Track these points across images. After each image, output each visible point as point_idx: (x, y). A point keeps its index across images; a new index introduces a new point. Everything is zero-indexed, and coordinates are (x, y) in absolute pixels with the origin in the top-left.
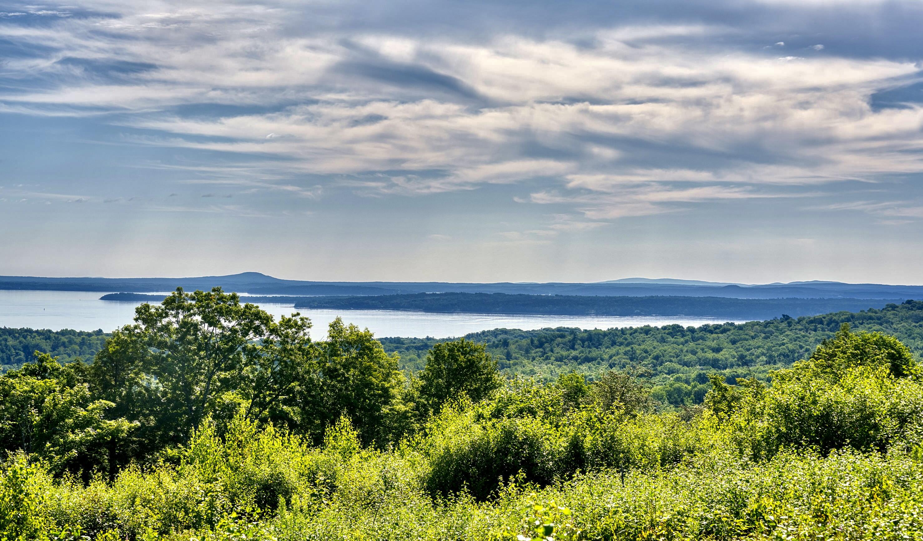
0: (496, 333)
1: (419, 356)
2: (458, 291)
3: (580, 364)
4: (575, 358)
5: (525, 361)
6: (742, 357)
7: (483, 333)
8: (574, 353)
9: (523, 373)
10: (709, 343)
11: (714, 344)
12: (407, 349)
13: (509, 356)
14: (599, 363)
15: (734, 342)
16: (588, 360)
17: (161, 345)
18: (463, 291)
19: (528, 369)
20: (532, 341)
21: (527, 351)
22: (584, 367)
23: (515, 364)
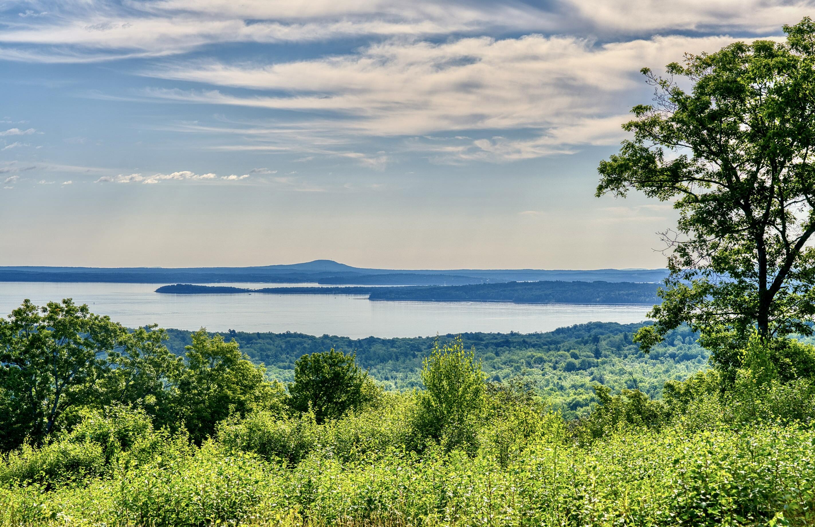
0: (589, 327)
1: (497, 354)
2: (554, 279)
3: (678, 362)
4: (673, 356)
5: (616, 359)
7: (575, 327)
8: (672, 350)
9: (612, 372)
12: (486, 346)
13: (598, 354)
14: (699, 362)
16: (687, 357)
18: (558, 277)
19: (617, 368)
20: (626, 337)
21: (619, 348)
22: (681, 366)
23: (604, 363)
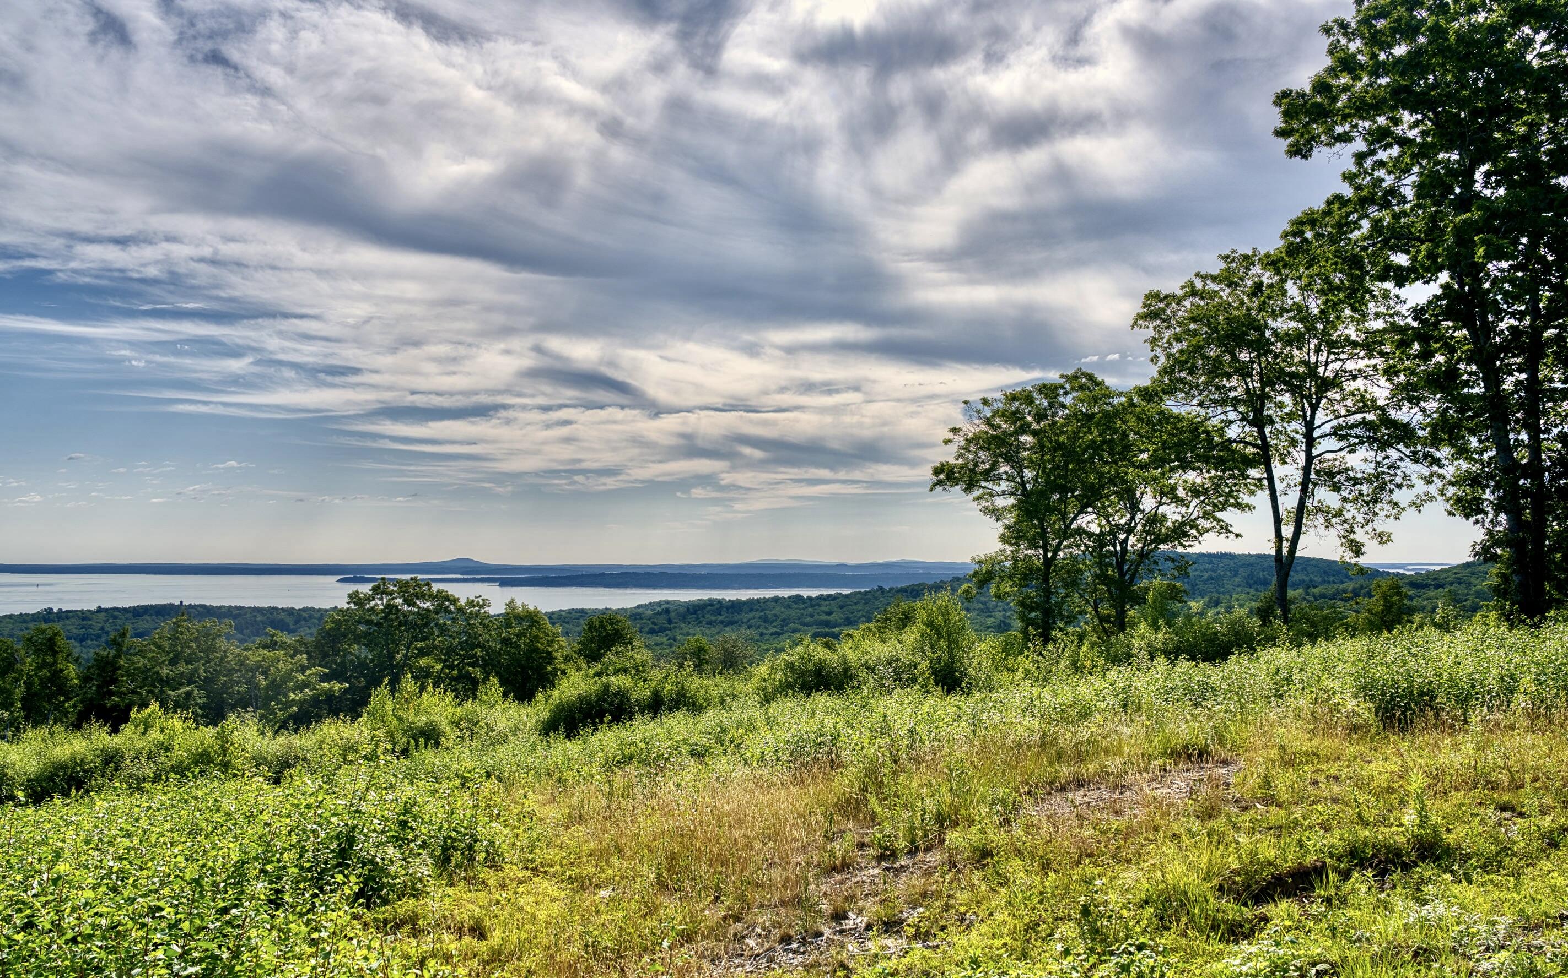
2: (631, 571)
6: (847, 619)
10: (823, 608)
11: (827, 609)
14: (739, 626)
15: (841, 607)
17: (369, 622)
18: (634, 570)
20: (688, 609)
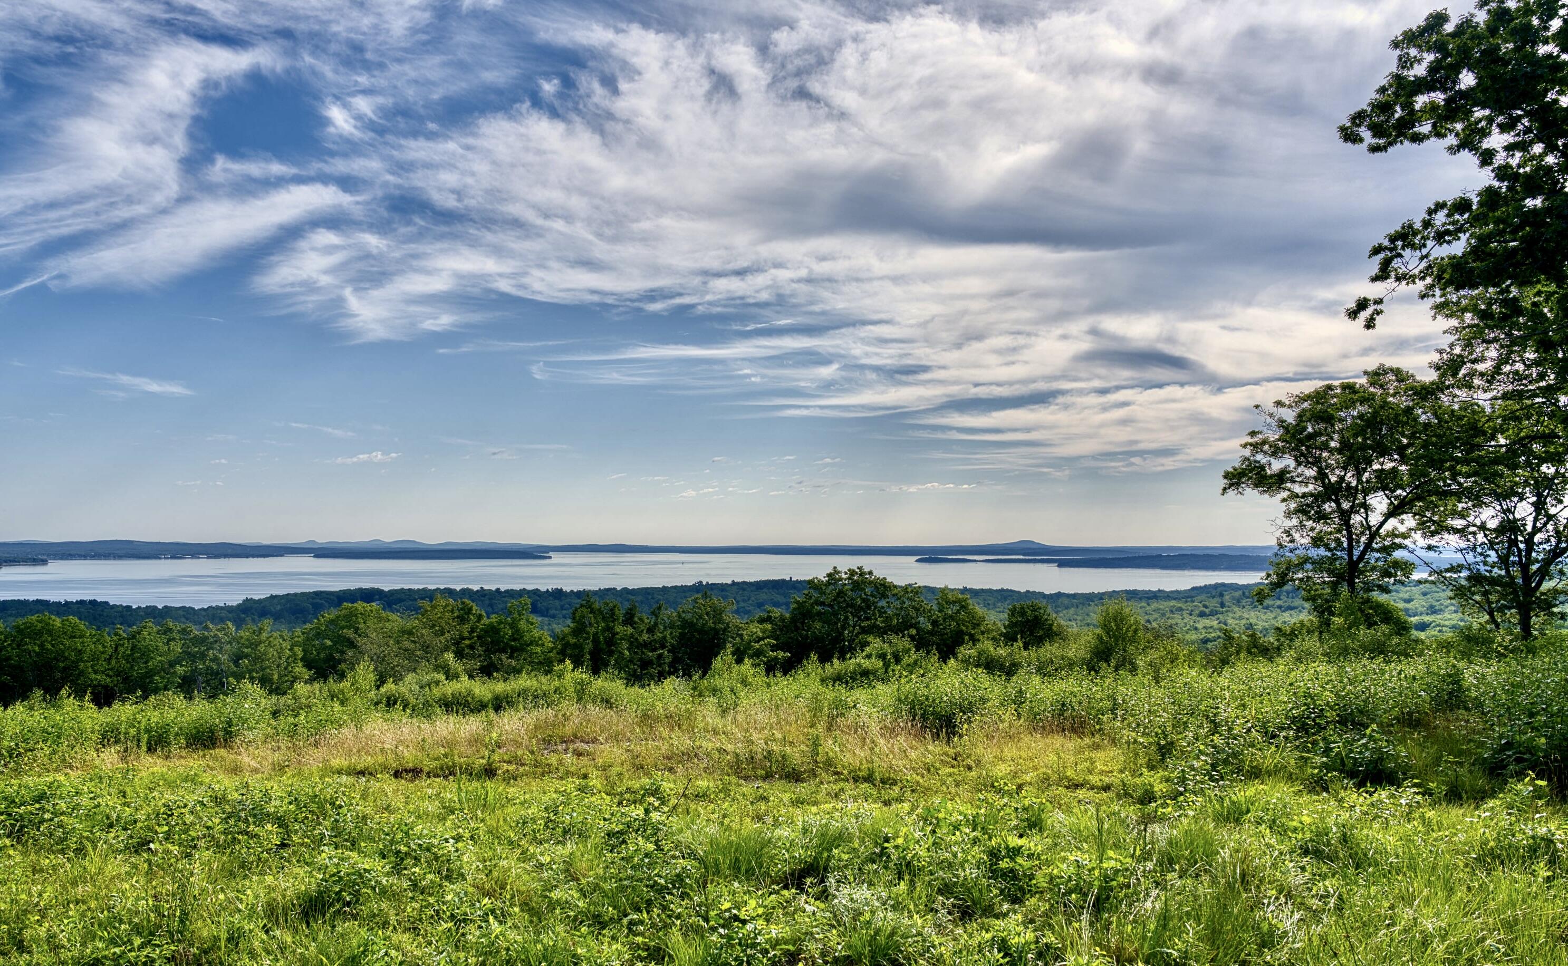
0: (1216, 586)
1: (1148, 605)
2: (1189, 553)
3: (1284, 611)
4: (1280, 607)
5: (1236, 609)
6: (1432, 607)
7: (1206, 586)
8: (1279, 603)
9: (1233, 618)
10: (1401, 595)
11: (1406, 596)
12: (1141, 599)
13: (1222, 605)
14: (1300, 611)
15: (1425, 594)
16: (1290, 608)
18: (1193, 552)
19: (1237, 615)
20: (1244, 593)
21: (1239, 601)
22: (1286, 614)
23: (1227, 611)
